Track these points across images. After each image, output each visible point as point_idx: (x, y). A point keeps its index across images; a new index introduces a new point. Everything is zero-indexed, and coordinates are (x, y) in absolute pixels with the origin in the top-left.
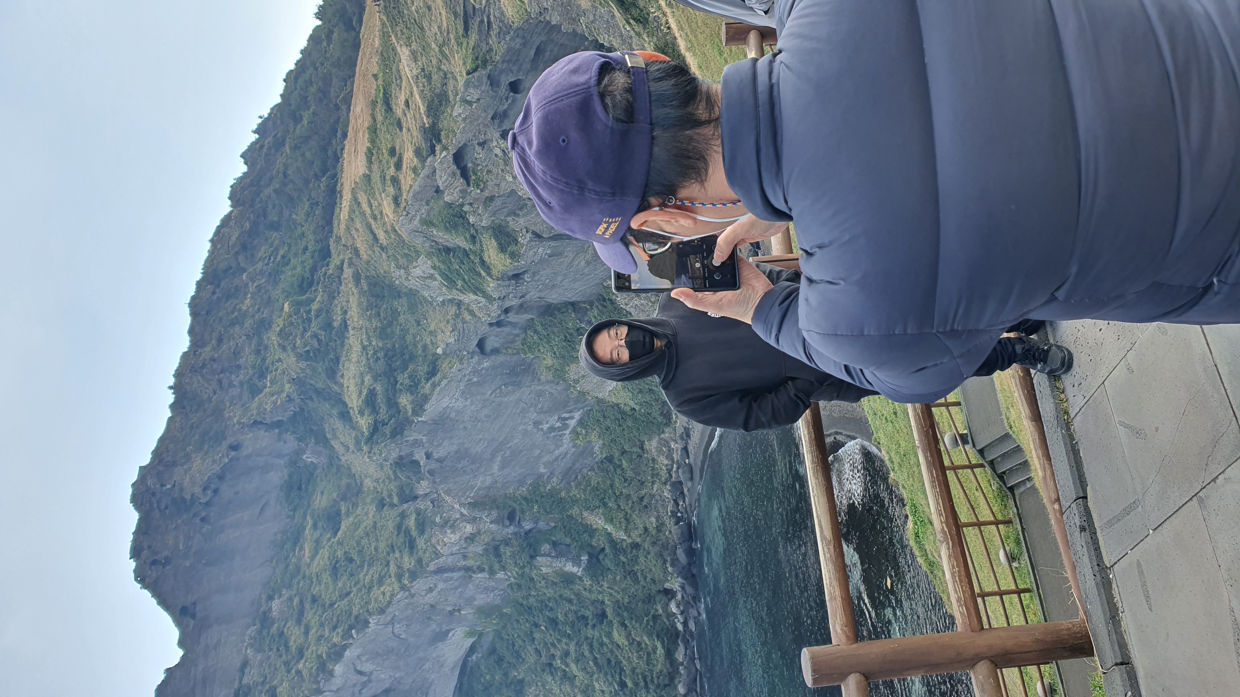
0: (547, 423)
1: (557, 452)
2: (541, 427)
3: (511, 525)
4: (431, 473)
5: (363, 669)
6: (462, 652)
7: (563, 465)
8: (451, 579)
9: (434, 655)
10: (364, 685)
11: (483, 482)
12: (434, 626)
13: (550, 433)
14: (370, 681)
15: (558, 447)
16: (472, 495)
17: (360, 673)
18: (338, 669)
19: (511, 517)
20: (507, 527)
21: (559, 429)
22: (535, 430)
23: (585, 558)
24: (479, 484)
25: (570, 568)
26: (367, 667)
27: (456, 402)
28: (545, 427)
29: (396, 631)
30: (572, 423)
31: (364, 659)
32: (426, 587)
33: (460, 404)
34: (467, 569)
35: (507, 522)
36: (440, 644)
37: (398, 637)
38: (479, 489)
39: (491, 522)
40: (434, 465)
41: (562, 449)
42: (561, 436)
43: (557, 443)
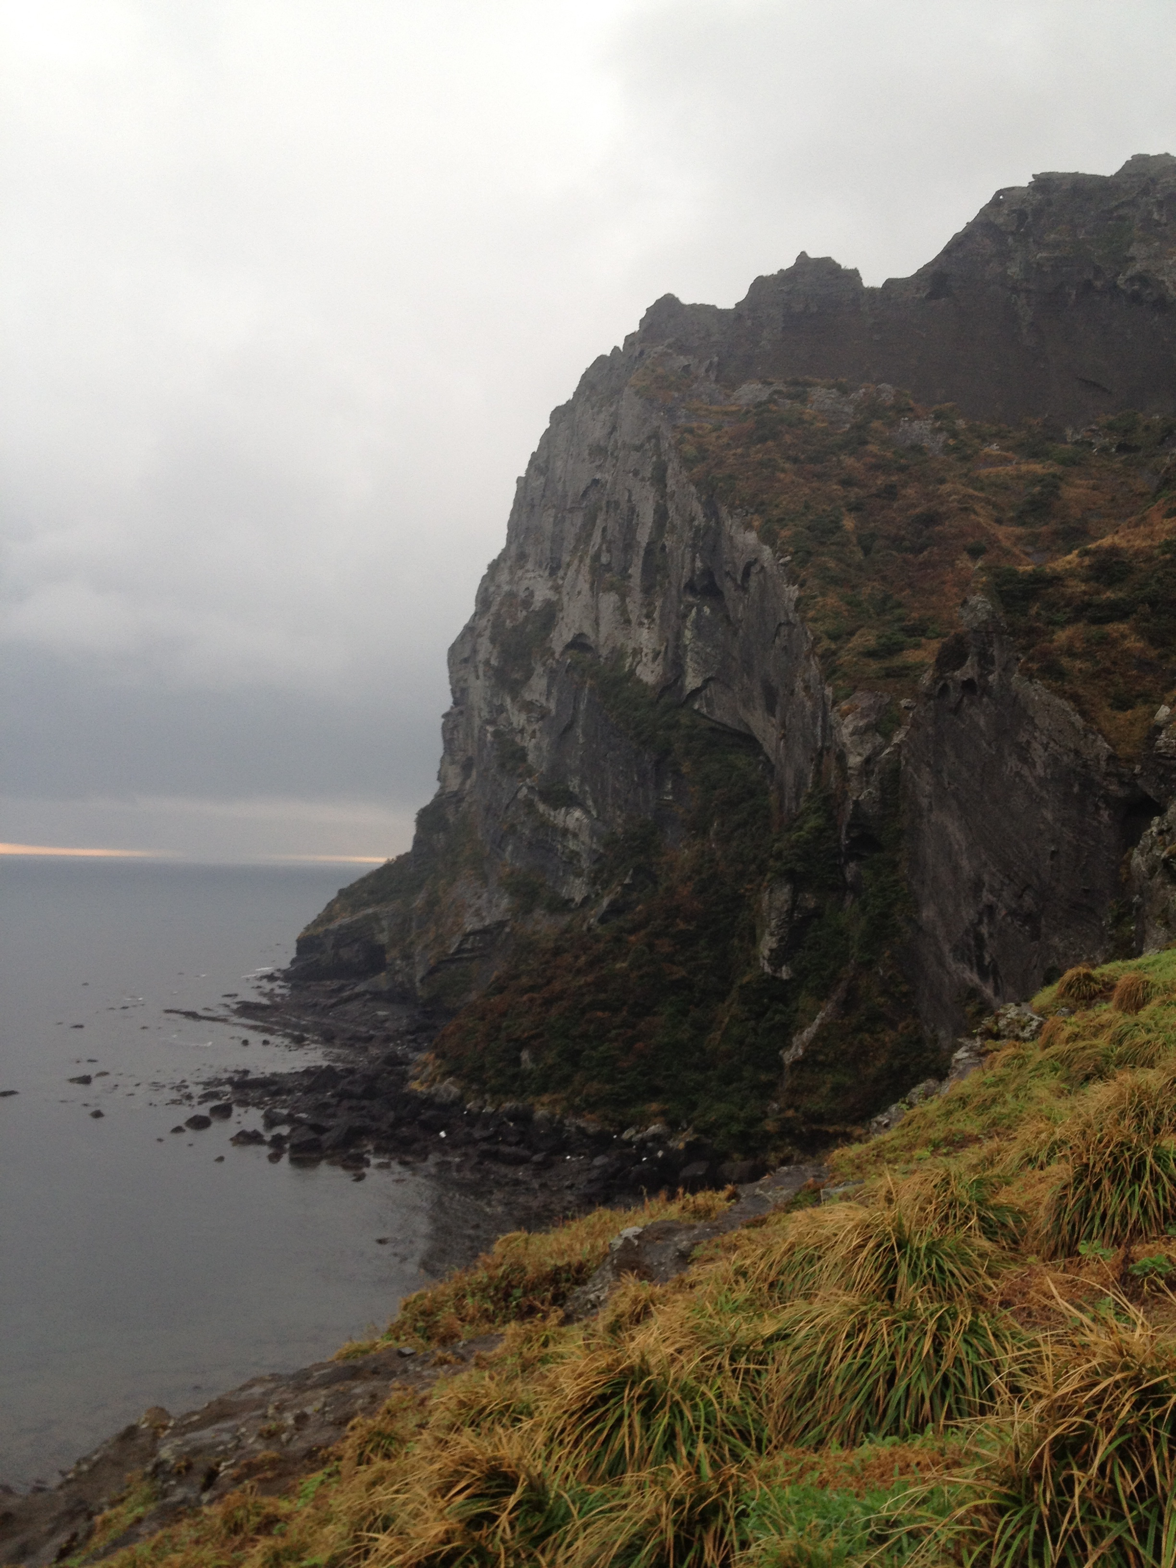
0: (991, 935)
1: (946, 948)
2: (986, 920)
3: (852, 839)
4: (945, 689)
7: (928, 954)
8: (815, 724)
9: (755, 693)
10: (733, 578)
11: (923, 791)
12: (780, 692)
13: (975, 939)
14: (737, 588)
15: (955, 949)
16: (908, 768)
17: (746, 574)
18: (751, 537)
19: (866, 842)
20: (848, 833)
21: (980, 958)
22: (981, 906)
23: (785, 973)
24: (922, 783)
25: (768, 943)
26: (753, 582)
27: (1042, 744)
31: (761, 576)
32: (811, 681)
33: (1039, 754)
35: (857, 833)
36: (763, 702)
37: (777, 633)
39: (857, 803)
41: (949, 959)
42: (970, 960)
43: (959, 952)
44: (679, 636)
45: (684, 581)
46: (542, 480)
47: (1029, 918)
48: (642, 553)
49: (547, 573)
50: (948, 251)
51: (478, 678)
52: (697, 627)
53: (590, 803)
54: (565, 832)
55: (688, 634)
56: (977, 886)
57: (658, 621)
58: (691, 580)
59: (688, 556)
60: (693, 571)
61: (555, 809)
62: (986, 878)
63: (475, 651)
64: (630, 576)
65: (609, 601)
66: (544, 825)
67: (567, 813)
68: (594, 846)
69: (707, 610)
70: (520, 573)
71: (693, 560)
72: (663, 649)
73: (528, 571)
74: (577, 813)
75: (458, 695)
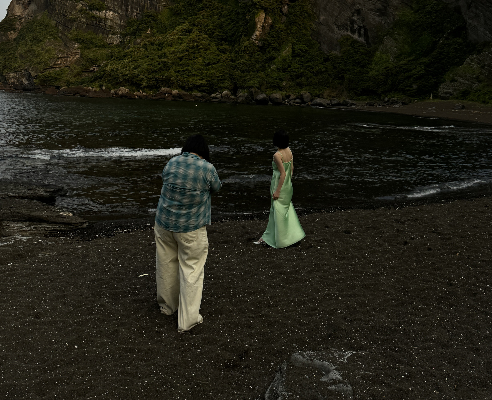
1: (334, 27)
7: (325, 30)
13: (350, 21)
21: (352, 28)
23: (261, 43)
28: (355, 18)
30: (356, 36)
42: (347, 29)
43: (342, 27)
53: (117, 8)
54: (106, 19)
61: (100, 11)
66: (94, 17)
67: (106, 13)
68: (122, 24)
74: (111, 13)
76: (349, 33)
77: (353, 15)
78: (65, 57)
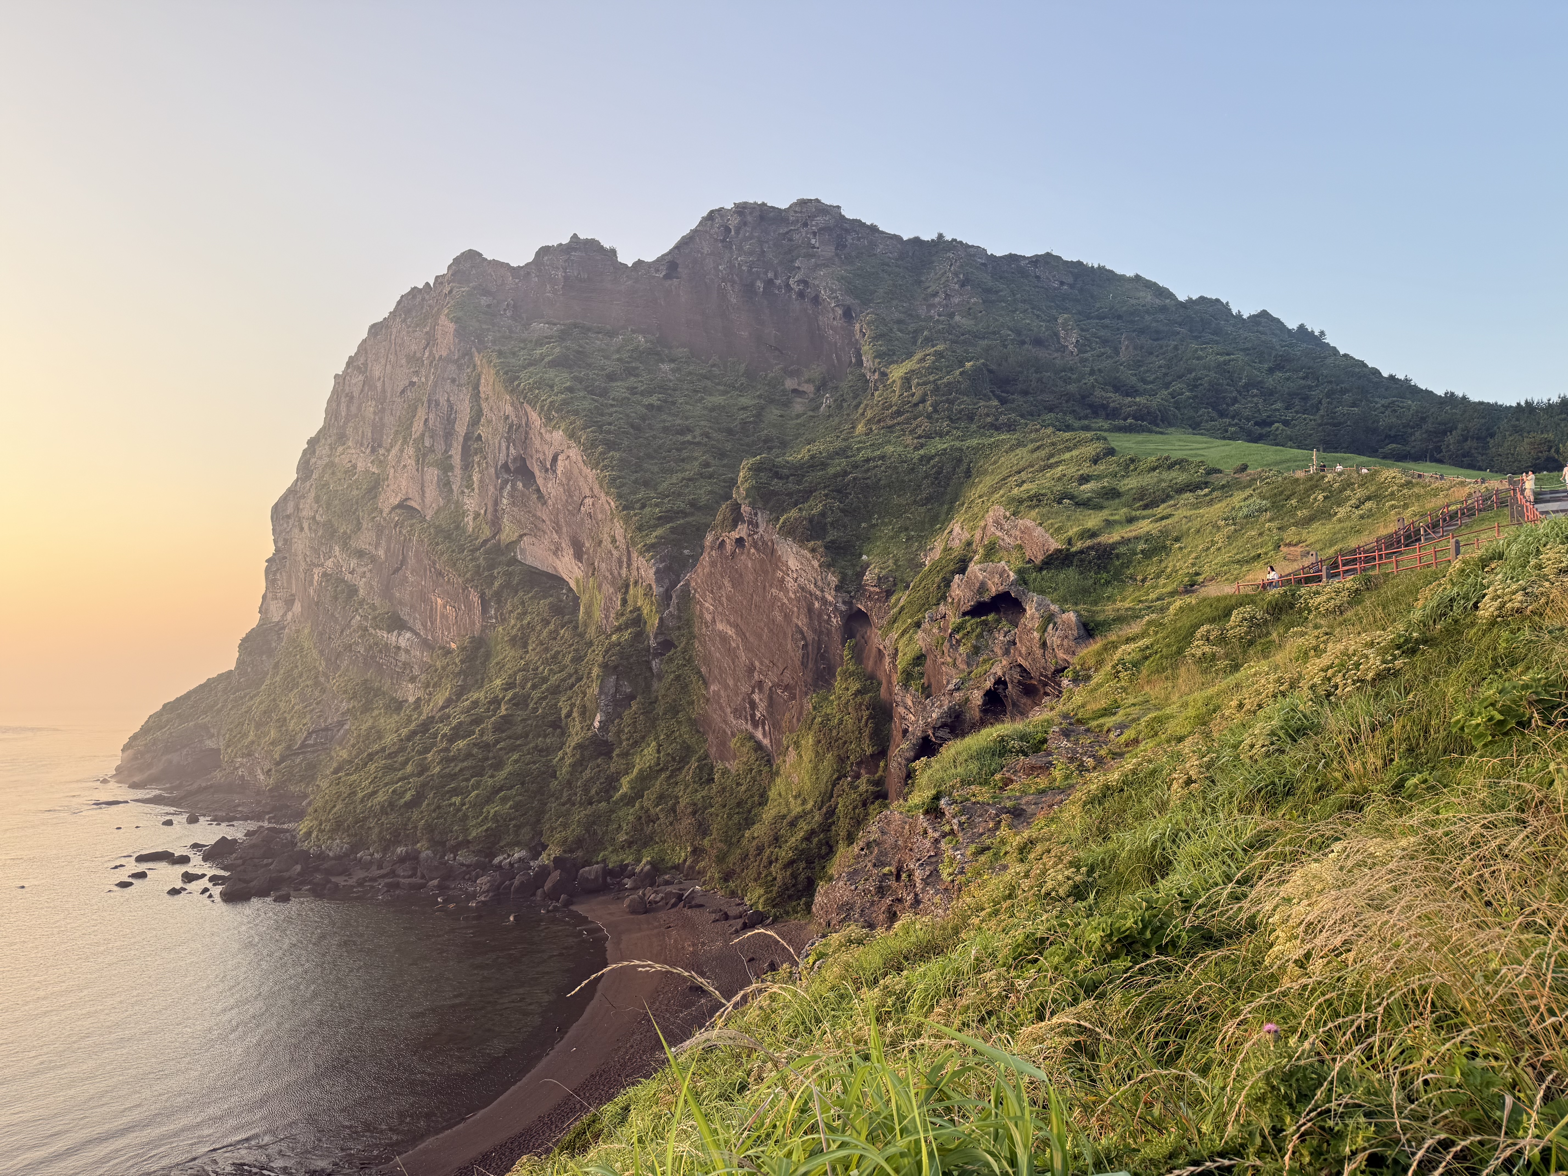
0: (760, 700)
1: (729, 710)
2: (757, 691)
3: (658, 644)
4: (722, 544)
5: (559, 462)
6: (565, 577)
7: (715, 716)
8: (621, 567)
9: (563, 545)
10: (542, 463)
11: (707, 609)
12: (587, 545)
13: (750, 703)
14: (547, 470)
15: (735, 711)
16: (697, 595)
17: (555, 459)
18: (559, 435)
19: (667, 645)
20: (656, 638)
21: (753, 716)
22: (753, 682)
23: (610, 737)
24: (707, 605)
26: (559, 467)
27: (793, 578)
28: (756, 697)
29: (587, 500)
30: (759, 735)
31: (566, 463)
32: (617, 537)
33: (790, 584)
34: (627, 586)
35: (661, 639)
36: (571, 551)
37: (582, 503)
38: (702, 605)
39: (661, 619)
40: (729, 547)
42: (746, 717)
43: (737, 712)
44: (496, 503)
45: (500, 464)
46: (361, 378)
47: (787, 688)
48: (461, 439)
49: (368, 450)
50: (678, 247)
51: (302, 529)
52: (511, 496)
53: (419, 627)
54: (399, 648)
55: (505, 501)
56: (751, 670)
57: (476, 491)
58: (506, 462)
59: (504, 445)
60: (508, 456)
61: (388, 633)
62: (757, 663)
63: (297, 508)
64: (451, 456)
65: (432, 474)
66: (378, 644)
67: (399, 635)
68: (425, 659)
69: (520, 485)
70: (340, 449)
71: (508, 448)
72: (482, 512)
73: (349, 447)
74: (408, 635)
75: (280, 544)
76: (749, 727)
77: (753, 692)
78: (323, 730)
